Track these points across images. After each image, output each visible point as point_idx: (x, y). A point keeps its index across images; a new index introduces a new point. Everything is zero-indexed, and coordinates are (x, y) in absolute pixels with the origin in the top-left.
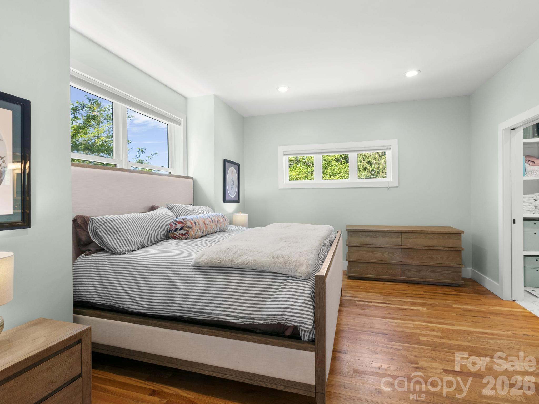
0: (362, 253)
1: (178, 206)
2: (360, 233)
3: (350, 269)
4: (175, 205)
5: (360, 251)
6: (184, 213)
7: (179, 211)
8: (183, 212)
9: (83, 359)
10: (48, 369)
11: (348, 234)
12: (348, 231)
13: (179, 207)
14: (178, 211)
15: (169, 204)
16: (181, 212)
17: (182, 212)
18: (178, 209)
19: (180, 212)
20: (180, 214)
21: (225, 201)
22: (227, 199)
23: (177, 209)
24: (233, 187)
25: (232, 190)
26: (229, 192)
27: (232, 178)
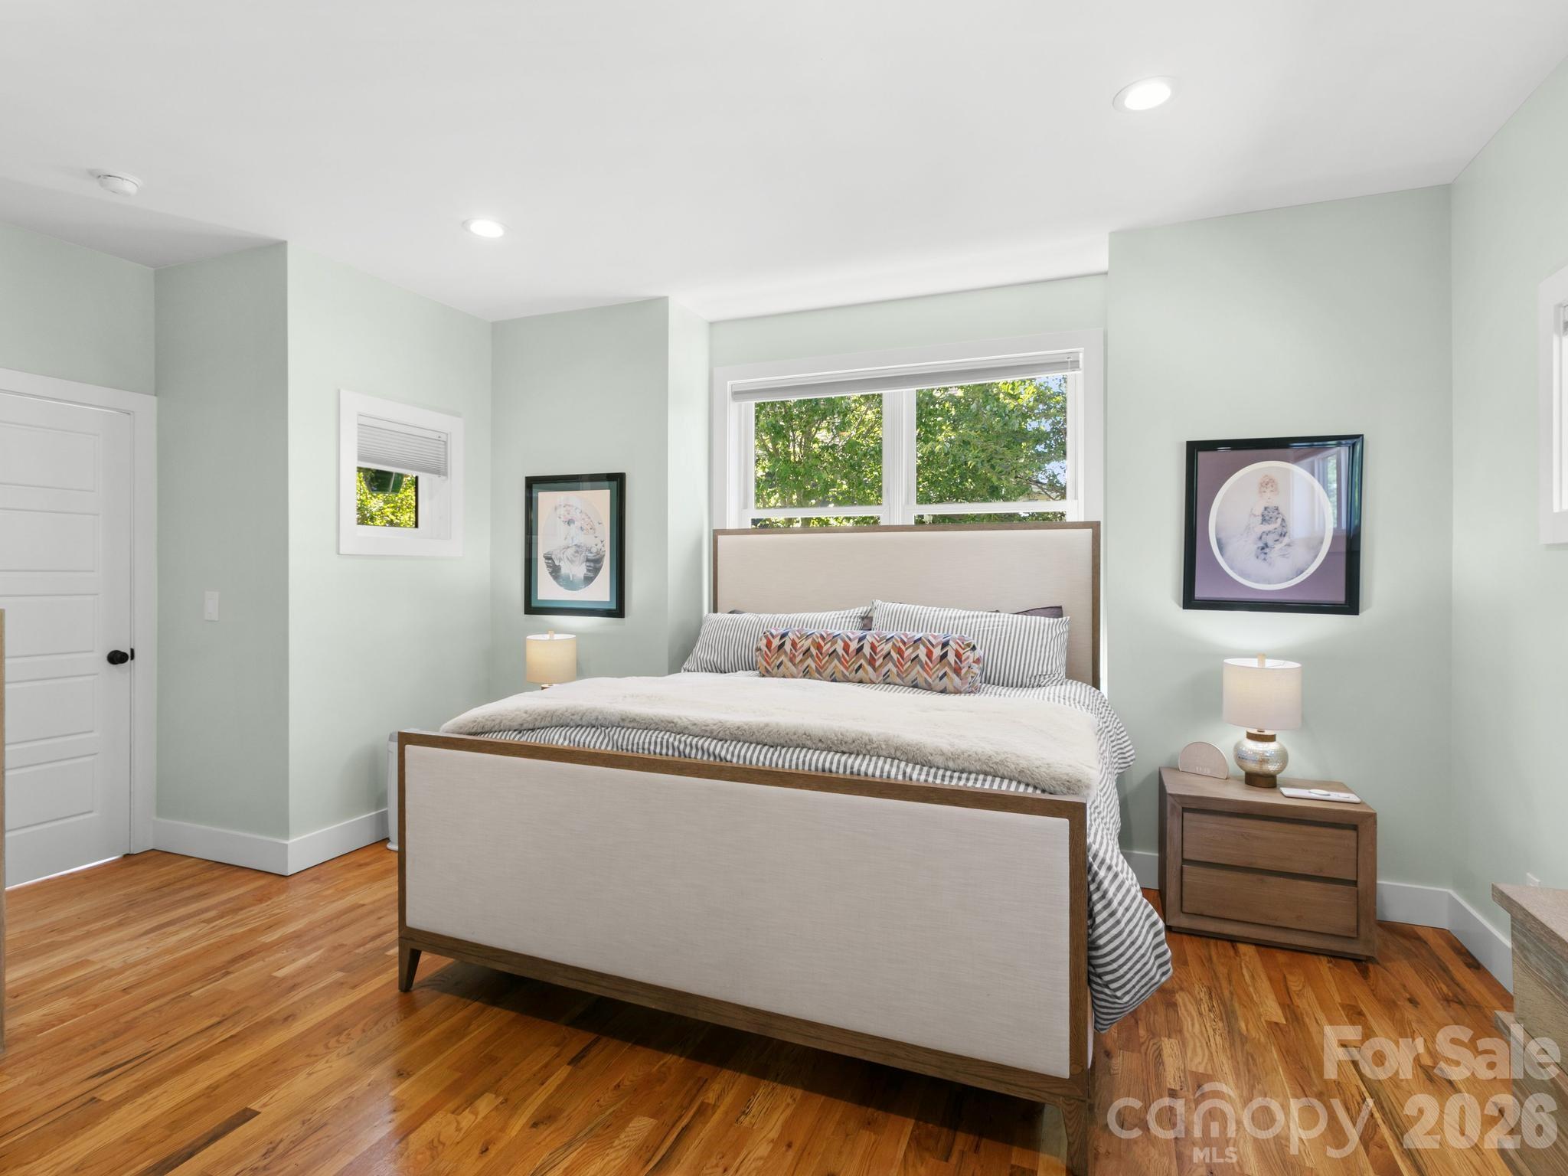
21: (1190, 601)
22: (1200, 594)
24: (1278, 546)
25: (1265, 559)
26: (1232, 568)
27: (1266, 509)
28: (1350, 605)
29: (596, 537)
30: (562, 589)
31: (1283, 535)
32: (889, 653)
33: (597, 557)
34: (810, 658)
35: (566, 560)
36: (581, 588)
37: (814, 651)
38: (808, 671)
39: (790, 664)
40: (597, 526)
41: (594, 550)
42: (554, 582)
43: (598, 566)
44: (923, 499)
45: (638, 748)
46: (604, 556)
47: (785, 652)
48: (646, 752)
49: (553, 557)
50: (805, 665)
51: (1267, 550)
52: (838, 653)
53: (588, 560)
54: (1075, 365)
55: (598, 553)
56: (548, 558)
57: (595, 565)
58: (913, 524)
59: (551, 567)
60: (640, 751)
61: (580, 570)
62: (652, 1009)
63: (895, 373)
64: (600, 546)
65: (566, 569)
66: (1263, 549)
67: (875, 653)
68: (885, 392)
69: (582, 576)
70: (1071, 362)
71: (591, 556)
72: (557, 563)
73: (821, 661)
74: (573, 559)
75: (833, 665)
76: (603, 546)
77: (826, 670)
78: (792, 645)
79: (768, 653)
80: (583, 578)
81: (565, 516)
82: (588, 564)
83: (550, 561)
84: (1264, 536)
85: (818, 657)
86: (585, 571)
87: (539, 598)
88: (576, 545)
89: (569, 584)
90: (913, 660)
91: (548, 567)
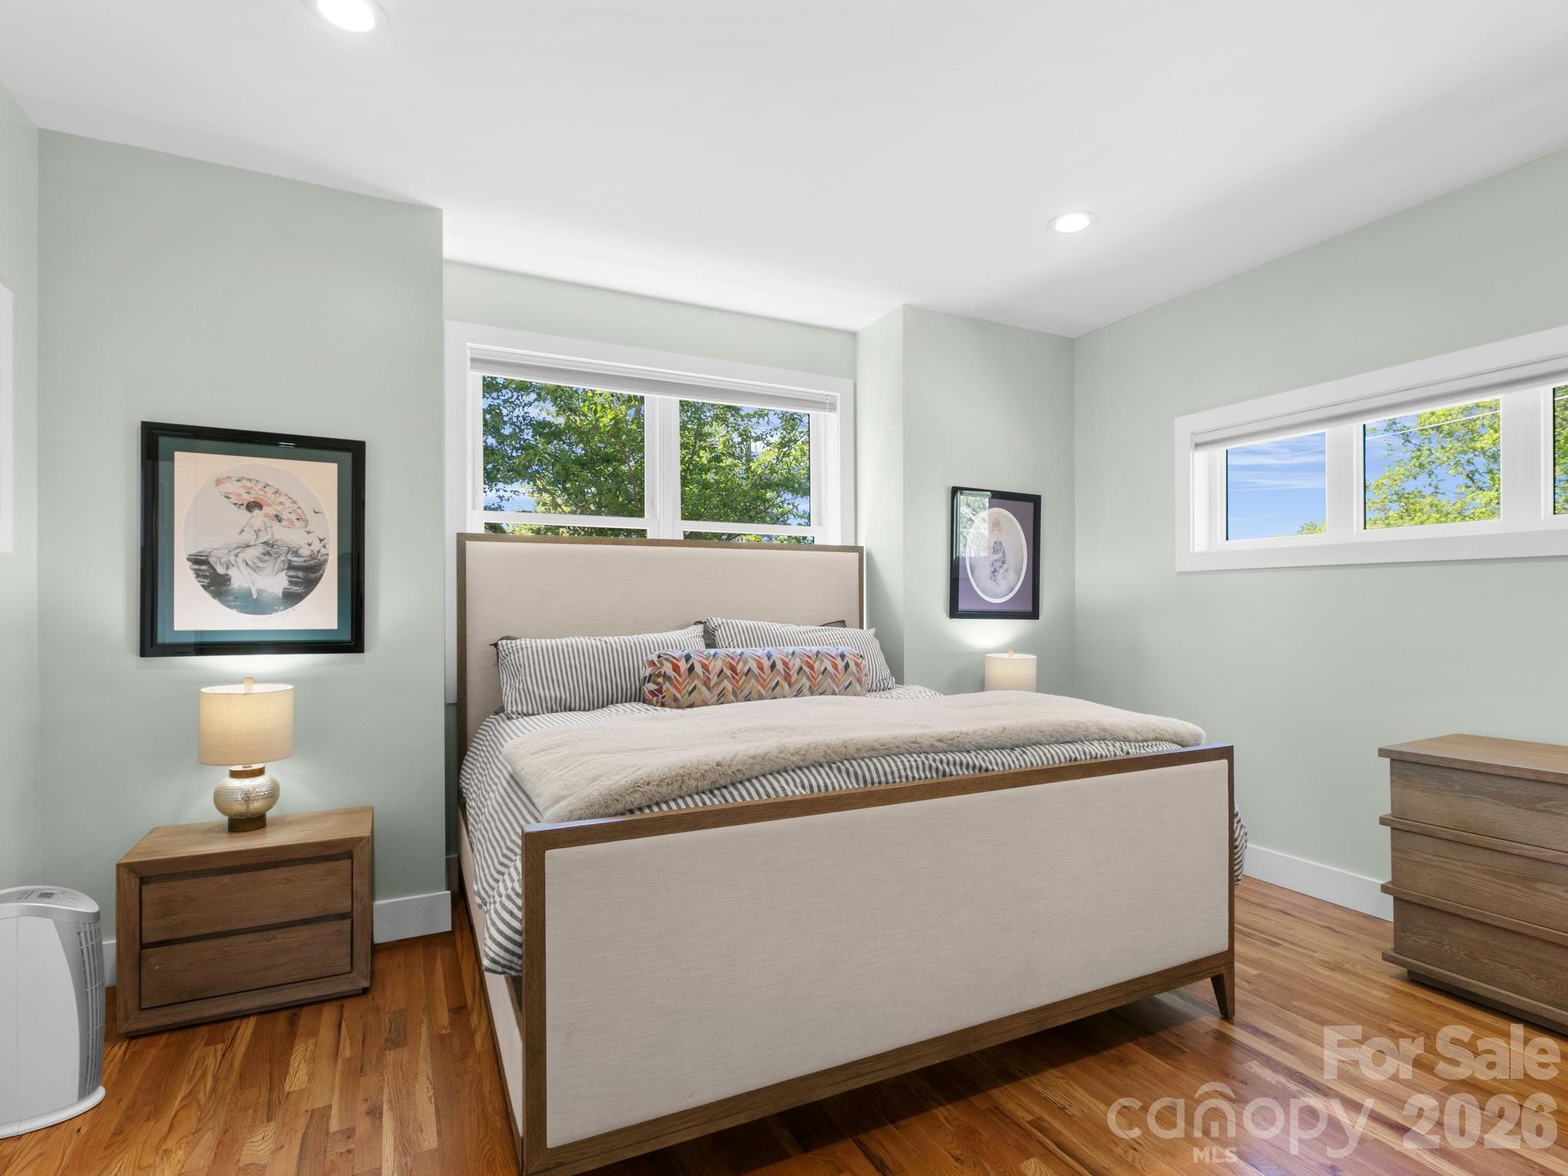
0: (1464, 874)
1: (730, 625)
2: (1456, 776)
3: (1405, 932)
4: (724, 621)
5: (1457, 863)
6: (739, 641)
7: (729, 636)
8: (737, 641)
9: (354, 889)
10: (288, 881)
11: (1392, 773)
12: (1392, 760)
13: (731, 627)
14: (727, 635)
15: (714, 618)
16: (732, 640)
17: (735, 641)
18: (728, 631)
19: (730, 639)
20: (729, 644)
21: (955, 612)
22: (962, 606)
23: (726, 632)
24: (1002, 571)
25: (995, 580)
26: (978, 586)
27: (995, 543)
28: (1034, 614)
29: (309, 533)
30: (234, 612)
31: (1003, 563)
32: (801, 668)
33: (312, 562)
34: (725, 680)
35: (242, 566)
36: (277, 611)
37: (728, 672)
38: (724, 695)
39: (704, 689)
40: (310, 515)
41: (305, 552)
42: (216, 603)
43: (312, 576)
44: (689, 514)
45: (894, 778)
46: (326, 561)
47: (698, 676)
48: (904, 780)
49: (212, 560)
50: (721, 688)
51: (996, 573)
52: (753, 671)
53: (291, 567)
54: (832, 407)
55: (312, 557)
56: (199, 561)
57: (305, 577)
58: (683, 539)
59: (205, 577)
60: (897, 780)
61: (276, 583)
62: (937, 1064)
63: (662, 377)
64: (316, 546)
65: (240, 579)
66: (994, 572)
67: (789, 669)
68: (647, 396)
69: (279, 592)
70: (830, 404)
71: (297, 561)
72: (221, 570)
73: (738, 682)
74: (260, 565)
75: (750, 685)
76: (324, 547)
77: (742, 691)
78: (703, 667)
79: (678, 677)
80: (280, 595)
81: (239, 495)
82: (292, 573)
83: (204, 567)
84: (995, 564)
85: (734, 678)
86: (286, 584)
87: (176, 629)
88: (265, 543)
89: (250, 603)
90: (823, 673)
91: (198, 576)
